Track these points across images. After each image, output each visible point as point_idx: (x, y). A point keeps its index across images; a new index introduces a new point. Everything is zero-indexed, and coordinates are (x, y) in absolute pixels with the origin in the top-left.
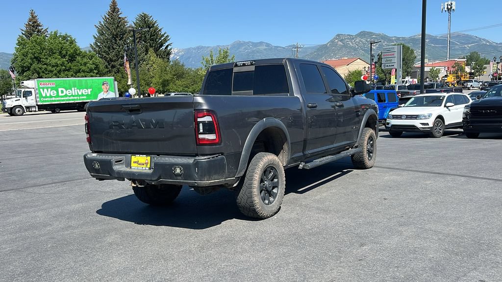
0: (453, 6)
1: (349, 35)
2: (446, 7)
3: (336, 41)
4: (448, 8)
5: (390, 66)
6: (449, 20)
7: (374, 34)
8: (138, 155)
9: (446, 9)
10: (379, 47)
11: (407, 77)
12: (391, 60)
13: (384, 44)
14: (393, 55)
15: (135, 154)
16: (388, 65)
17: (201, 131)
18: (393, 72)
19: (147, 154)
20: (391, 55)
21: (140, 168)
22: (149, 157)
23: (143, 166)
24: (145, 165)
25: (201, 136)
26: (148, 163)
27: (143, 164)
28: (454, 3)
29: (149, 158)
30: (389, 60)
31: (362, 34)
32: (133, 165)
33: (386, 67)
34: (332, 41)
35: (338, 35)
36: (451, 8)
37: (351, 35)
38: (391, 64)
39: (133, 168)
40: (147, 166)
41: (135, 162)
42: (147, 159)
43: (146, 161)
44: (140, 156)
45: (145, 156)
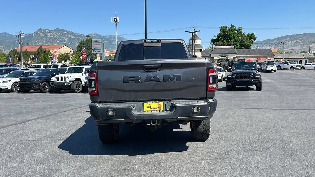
0: (117, 19)
1: (48, 30)
2: (114, 20)
3: (39, 33)
4: (115, 20)
5: (97, 51)
6: (116, 27)
7: (65, 31)
8: (151, 102)
9: (114, 21)
10: (69, 39)
11: (96, 59)
12: (98, 48)
13: (72, 38)
14: (99, 44)
15: (147, 101)
16: (96, 50)
17: (211, 82)
18: (99, 55)
19: (160, 100)
20: (98, 44)
22: (162, 103)
23: (156, 110)
24: (158, 108)
25: (211, 86)
26: (161, 107)
27: (156, 108)
28: (118, 18)
29: (161, 103)
30: (97, 48)
31: (57, 30)
32: (145, 109)
33: (95, 52)
34: (36, 33)
35: (40, 29)
36: (117, 20)
37: (50, 30)
38: (98, 50)
40: (160, 109)
41: (147, 107)
42: (160, 104)
43: (159, 106)
44: (153, 102)
45: (158, 102)
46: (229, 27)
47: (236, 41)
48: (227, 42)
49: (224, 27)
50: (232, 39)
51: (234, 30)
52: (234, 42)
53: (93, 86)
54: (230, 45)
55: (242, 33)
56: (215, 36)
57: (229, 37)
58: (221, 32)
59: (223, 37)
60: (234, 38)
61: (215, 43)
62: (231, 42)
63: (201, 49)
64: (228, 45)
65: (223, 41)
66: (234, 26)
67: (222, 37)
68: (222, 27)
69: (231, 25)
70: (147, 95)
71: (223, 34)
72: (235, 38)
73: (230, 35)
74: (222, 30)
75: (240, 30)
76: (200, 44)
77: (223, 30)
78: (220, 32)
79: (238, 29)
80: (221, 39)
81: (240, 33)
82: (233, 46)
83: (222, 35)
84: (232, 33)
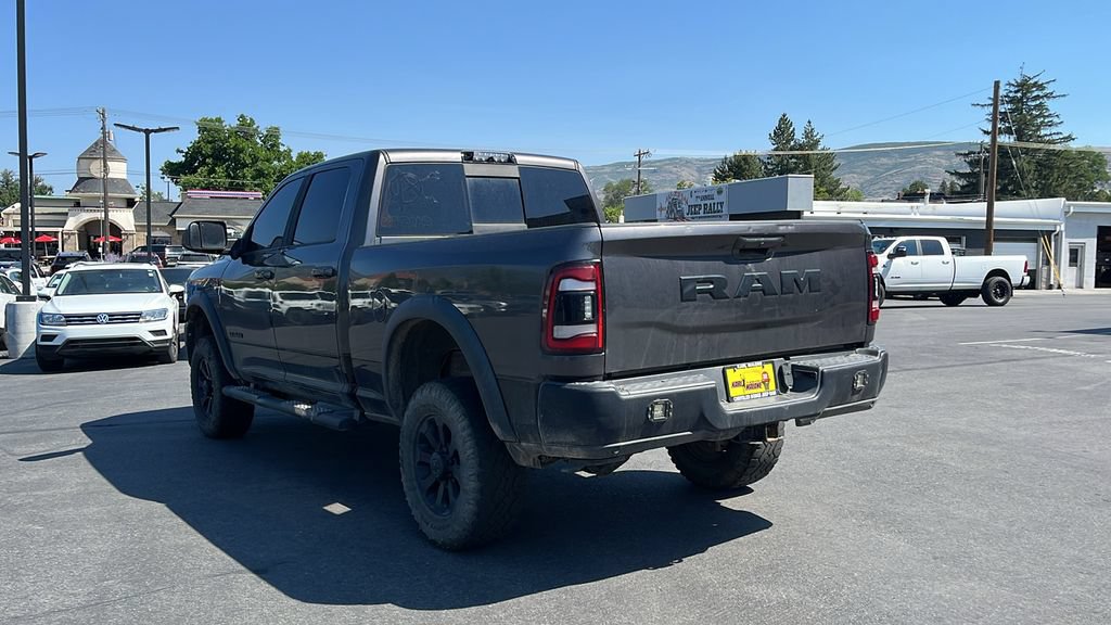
8: (744, 365)
15: (734, 362)
19: (764, 358)
21: (756, 396)
22: (770, 366)
23: (759, 390)
24: (763, 385)
26: (769, 380)
27: (758, 386)
29: (769, 368)
32: (733, 392)
39: (738, 399)
40: (767, 387)
41: (737, 384)
42: (765, 370)
43: (765, 377)
44: (749, 364)
45: (760, 363)
46: (231, 122)
47: (260, 174)
48: (229, 176)
49: (211, 120)
50: (247, 166)
51: (252, 136)
52: (254, 178)
53: (588, 314)
54: (241, 188)
55: (282, 149)
56: (178, 151)
57: (236, 160)
58: (202, 139)
59: (209, 157)
60: (253, 163)
61: (183, 178)
62: (244, 177)
63: (131, 196)
64: (231, 187)
65: (212, 171)
66: (251, 119)
67: (205, 157)
68: (205, 120)
69: (242, 116)
70: (737, 342)
71: (210, 146)
72: (259, 163)
73: (239, 151)
74: (205, 129)
75: (272, 137)
76: (124, 176)
77: (208, 130)
78: (196, 136)
79: (265, 133)
80: (203, 163)
81: (272, 146)
82: (251, 190)
83: (207, 149)
84: (243, 144)
